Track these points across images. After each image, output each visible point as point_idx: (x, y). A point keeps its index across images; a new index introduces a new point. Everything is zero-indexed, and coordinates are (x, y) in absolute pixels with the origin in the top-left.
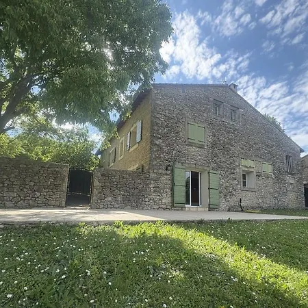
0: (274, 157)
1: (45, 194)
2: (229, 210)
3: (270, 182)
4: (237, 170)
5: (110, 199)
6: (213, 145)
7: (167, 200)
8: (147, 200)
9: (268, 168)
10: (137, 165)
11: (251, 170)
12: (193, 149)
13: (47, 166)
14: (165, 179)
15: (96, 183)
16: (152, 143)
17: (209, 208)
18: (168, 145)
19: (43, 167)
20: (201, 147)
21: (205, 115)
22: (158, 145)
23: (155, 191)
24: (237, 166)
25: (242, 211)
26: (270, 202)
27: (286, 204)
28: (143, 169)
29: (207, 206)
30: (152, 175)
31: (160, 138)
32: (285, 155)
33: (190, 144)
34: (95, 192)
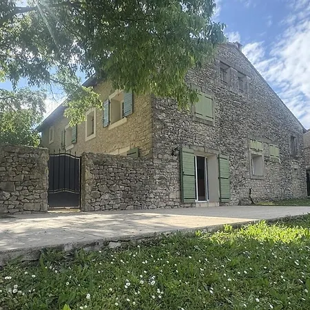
0: (280, 138)
1: (18, 193)
2: (240, 204)
3: (277, 168)
4: (246, 154)
5: (107, 196)
6: (222, 123)
7: (174, 195)
8: (152, 196)
9: (275, 151)
10: (128, 149)
11: (260, 154)
12: (200, 127)
13: (17, 151)
14: (172, 167)
15: (88, 175)
16: (155, 119)
17: (220, 202)
18: (173, 121)
19: (10, 152)
20: (209, 124)
21: (212, 82)
22: (161, 121)
23: (161, 184)
24: (246, 149)
25: (253, 204)
26: (277, 192)
27: (291, 193)
28: (139, 154)
29: (218, 200)
30: (157, 162)
31: (163, 111)
32: (289, 135)
33: (198, 121)
34: (88, 188)
